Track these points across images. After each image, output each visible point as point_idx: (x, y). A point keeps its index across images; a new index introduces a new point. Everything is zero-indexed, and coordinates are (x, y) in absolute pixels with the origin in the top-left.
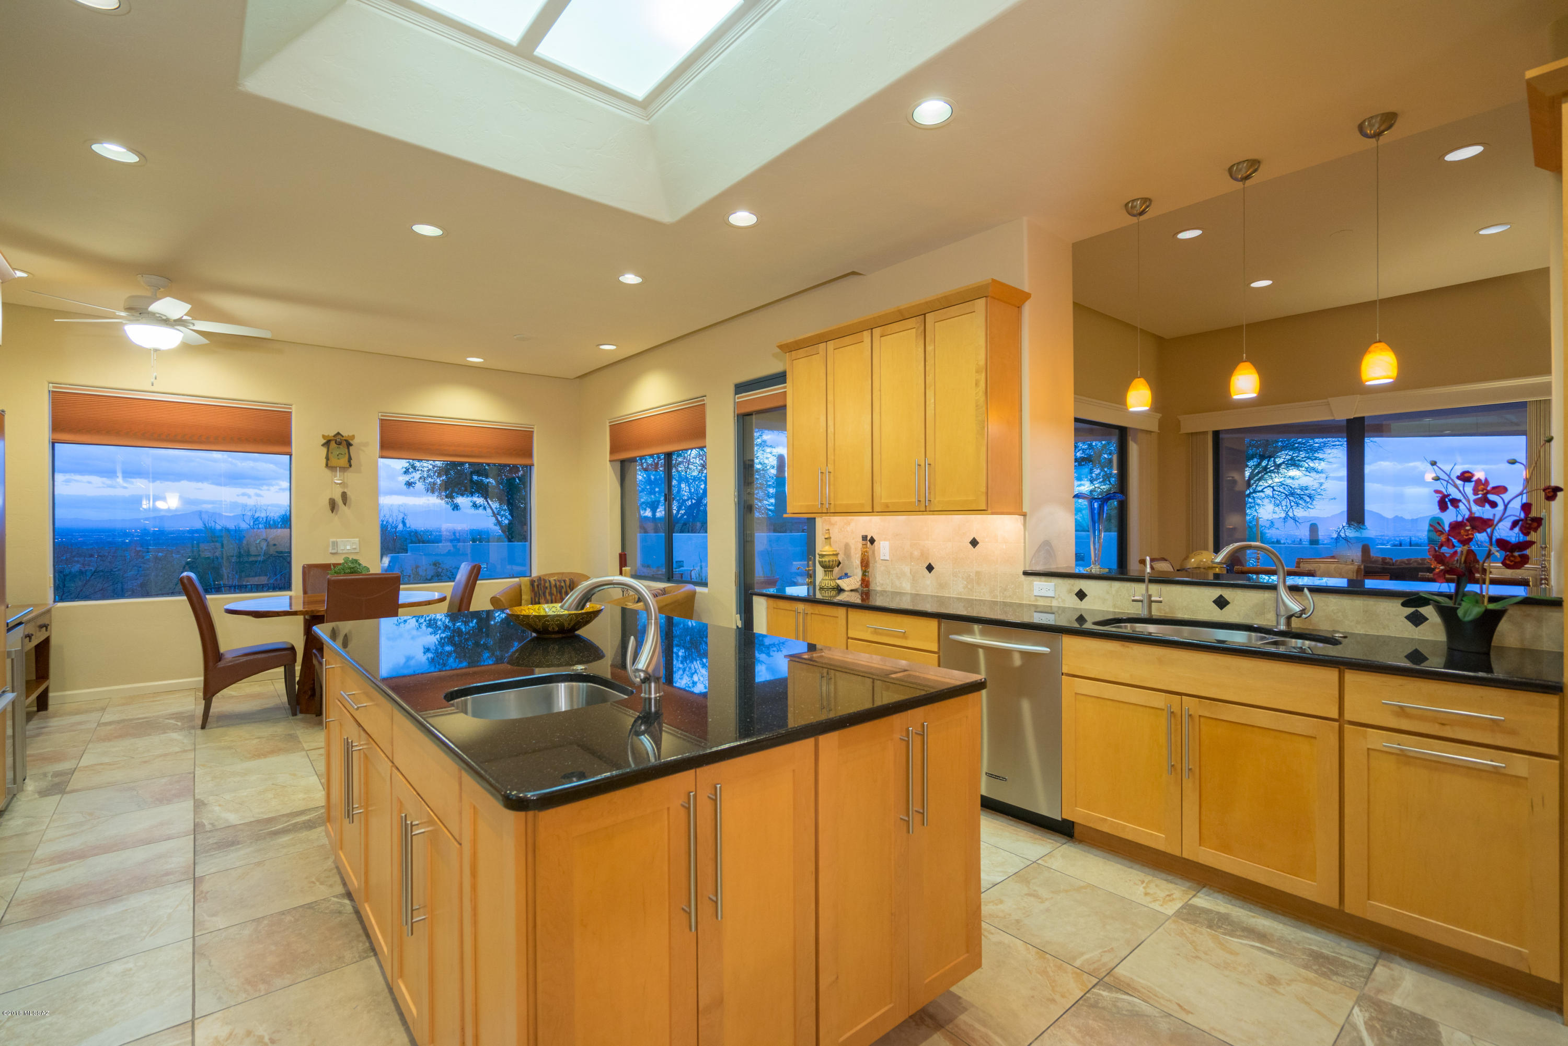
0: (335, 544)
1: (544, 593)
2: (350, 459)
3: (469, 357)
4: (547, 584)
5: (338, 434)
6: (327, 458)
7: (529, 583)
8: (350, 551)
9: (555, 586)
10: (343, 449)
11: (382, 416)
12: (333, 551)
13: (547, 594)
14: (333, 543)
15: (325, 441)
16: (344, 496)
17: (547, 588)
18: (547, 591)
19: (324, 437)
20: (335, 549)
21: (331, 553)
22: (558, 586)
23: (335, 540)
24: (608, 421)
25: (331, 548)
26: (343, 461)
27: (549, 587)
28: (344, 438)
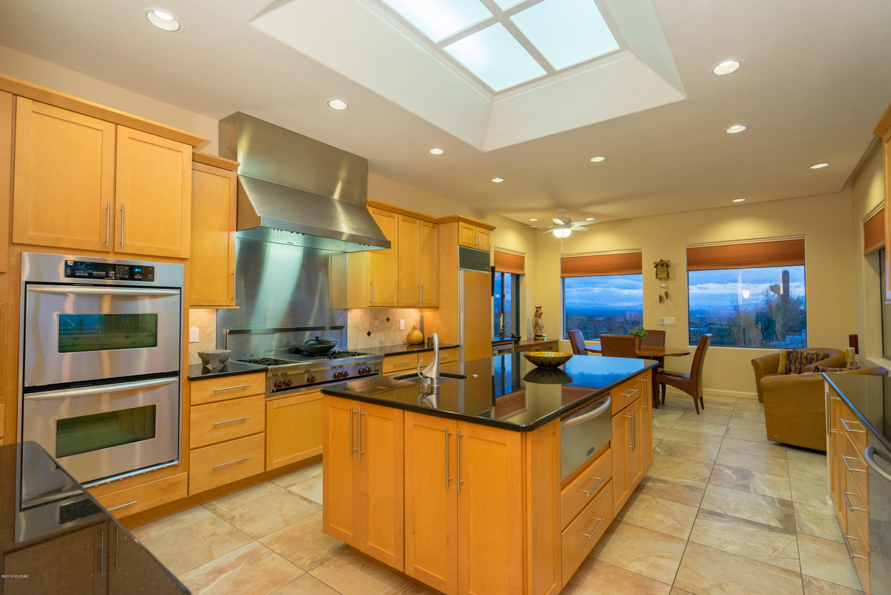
0: (662, 320)
1: (795, 362)
2: (668, 274)
3: (734, 200)
4: (799, 356)
5: (662, 260)
6: (657, 274)
7: (785, 353)
8: (670, 324)
9: (806, 357)
10: (664, 268)
11: (688, 247)
12: (662, 324)
13: (797, 363)
14: (661, 319)
15: (655, 265)
16: (667, 294)
17: (798, 358)
18: (798, 361)
19: (654, 263)
20: (662, 323)
21: (661, 325)
22: (808, 358)
23: (662, 318)
24: (862, 222)
25: (660, 322)
26: (664, 275)
27: (799, 358)
28: (664, 262)
